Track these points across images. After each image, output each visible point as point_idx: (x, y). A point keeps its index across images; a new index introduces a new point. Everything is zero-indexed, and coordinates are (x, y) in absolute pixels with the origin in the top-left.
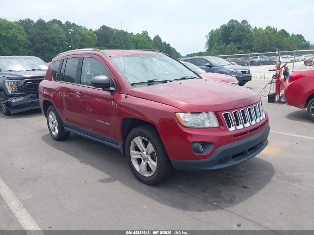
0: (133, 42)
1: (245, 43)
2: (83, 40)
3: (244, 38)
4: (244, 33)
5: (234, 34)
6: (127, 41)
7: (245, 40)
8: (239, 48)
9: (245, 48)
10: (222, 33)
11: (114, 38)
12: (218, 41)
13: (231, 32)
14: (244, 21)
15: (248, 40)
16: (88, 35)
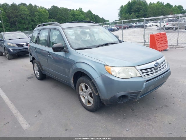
0: (72, 15)
2: (40, 15)
6: (68, 14)
11: (60, 13)
16: (43, 12)
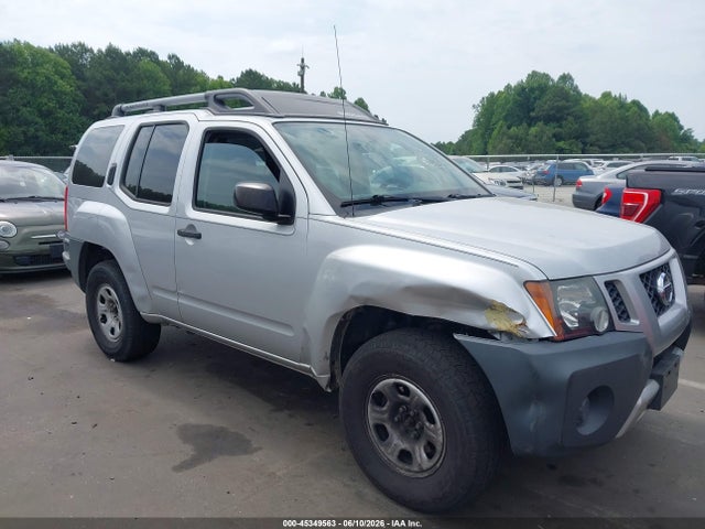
1: (570, 125)
3: (568, 114)
4: (567, 104)
5: (544, 105)
7: (570, 118)
8: (558, 137)
9: (570, 138)
10: (515, 102)
12: (505, 119)
13: (535, 99)
14: (566, 78)
15: (577, 118)
